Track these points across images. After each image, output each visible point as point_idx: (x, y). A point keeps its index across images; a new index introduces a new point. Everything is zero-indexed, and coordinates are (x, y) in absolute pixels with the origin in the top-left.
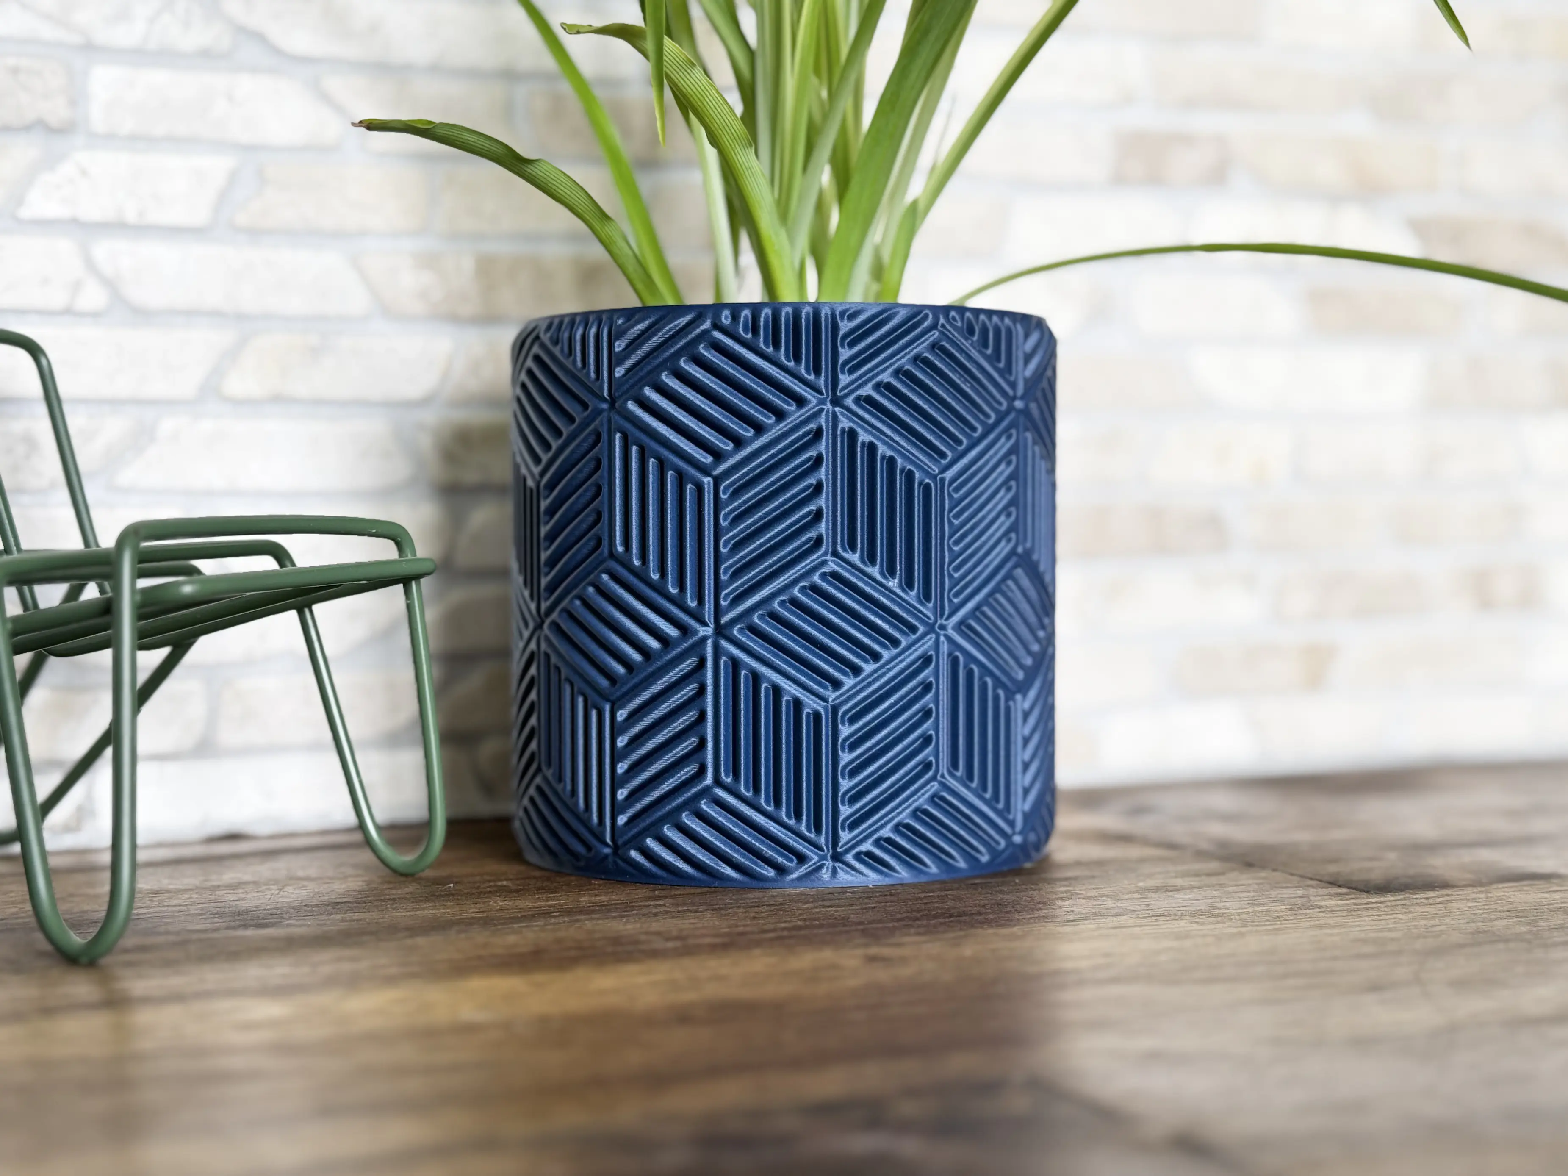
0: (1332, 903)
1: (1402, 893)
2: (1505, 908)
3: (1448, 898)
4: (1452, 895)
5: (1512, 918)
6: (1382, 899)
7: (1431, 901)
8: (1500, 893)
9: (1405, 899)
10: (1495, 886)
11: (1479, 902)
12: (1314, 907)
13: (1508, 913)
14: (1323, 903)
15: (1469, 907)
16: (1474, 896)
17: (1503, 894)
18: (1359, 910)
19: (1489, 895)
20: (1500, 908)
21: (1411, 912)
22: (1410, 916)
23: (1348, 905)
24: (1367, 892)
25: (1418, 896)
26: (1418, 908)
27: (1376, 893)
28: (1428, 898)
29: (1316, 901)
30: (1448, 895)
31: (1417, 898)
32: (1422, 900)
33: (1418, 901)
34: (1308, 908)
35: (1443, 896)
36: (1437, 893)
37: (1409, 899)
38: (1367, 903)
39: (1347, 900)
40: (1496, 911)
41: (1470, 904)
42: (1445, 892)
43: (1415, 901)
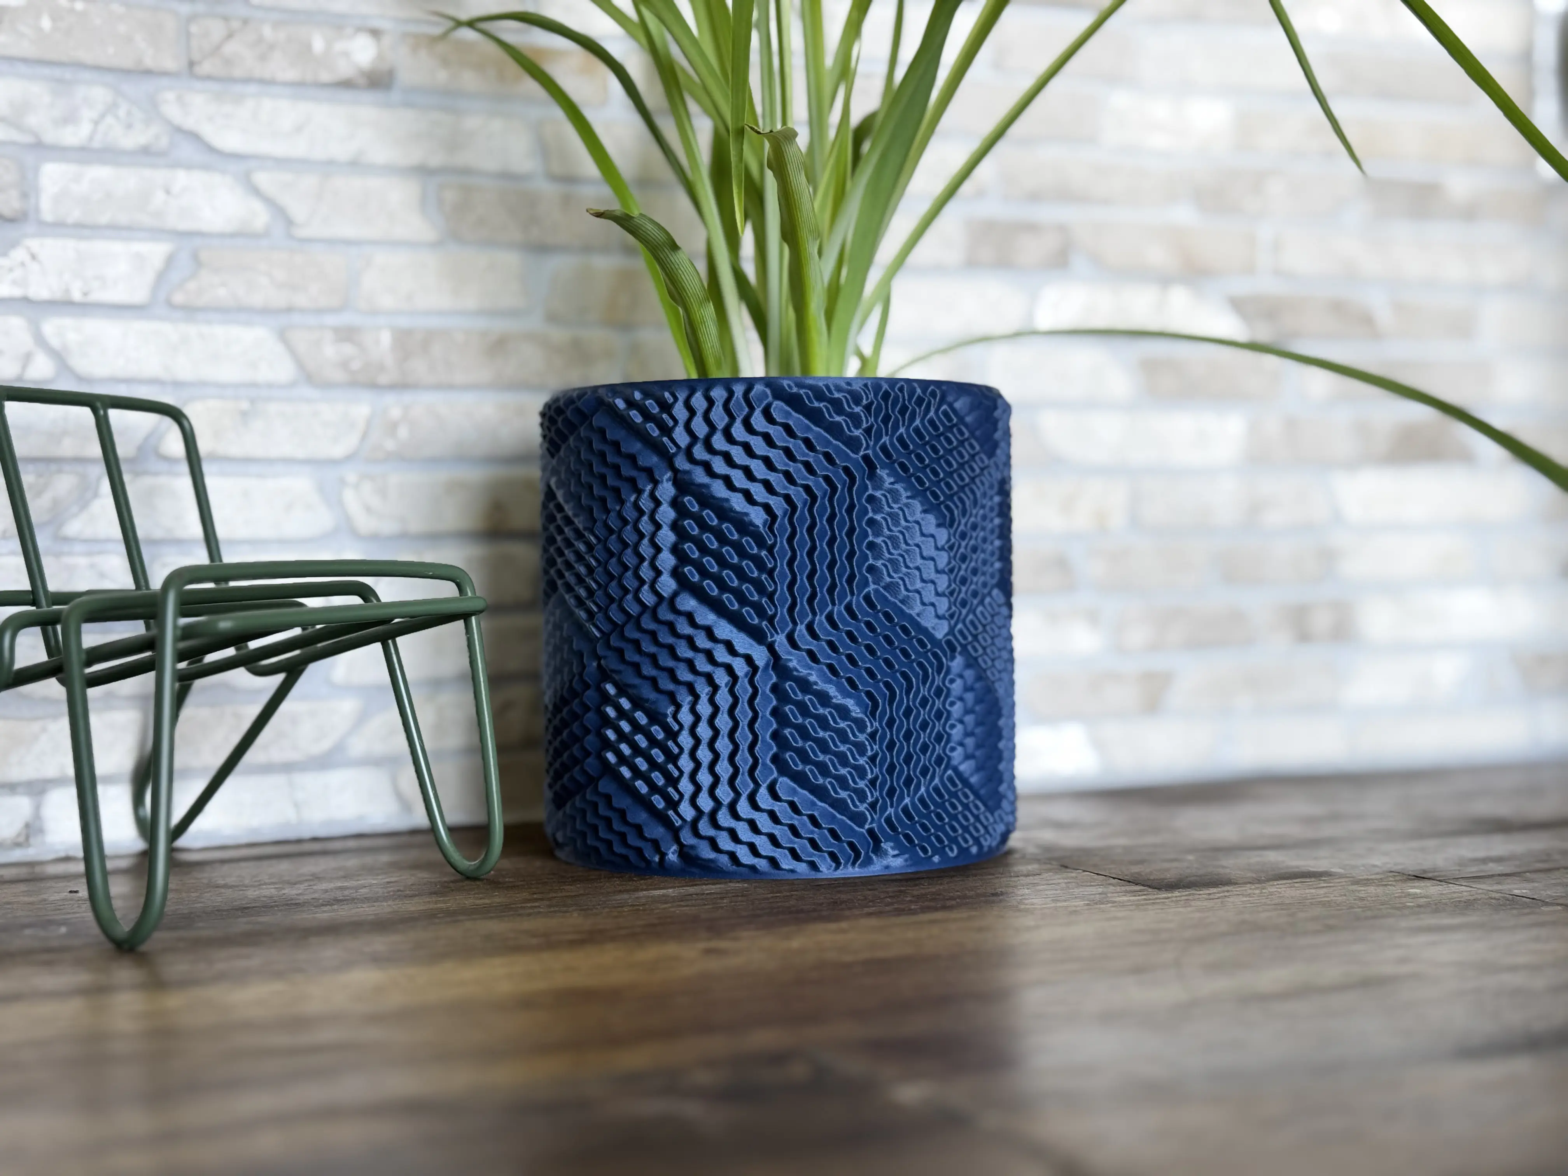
0: (1125, 898)
1: (1188, 890)
2: (1273, 902)
3: (1226, 894)
4: (1232, 891)
5: (1275, 909)
6: (1170, 895)
7: (1211, 897)
8: (1273, 889)
9: (1189, 895)
10: (1271, 883)
11: (1253, 897)
12: (1109, 902)
13: (1273, 907)
14: (1118, 899)
15: (1242, 901)
16: (1250, 891)
17: (1276, 890)
18: (1147, 904)
19: (1264, 891)
20: (1269, 902)
21: (1190, 906)
22: (1189, 909)
23: (1138, 900)
24: (1159, 889)
25: (1201, 892)
26: (1199, 903)
27: (1166, 890)
28: (1210, 894)
29: (1111, 897)
30: (1228, 891)
31: (1200, 895)
32: (1203, 896)
33: (1200, 896)
34: (1103, 904)
35: (1224, 892)
36: (1220, 889)
37: (1193, 894)
38: (1157, 899)
39: (1139, 896)
40: (1265, 904)
41: (1245, 899)
42: (1226, 888)
43: (1198, 896)
